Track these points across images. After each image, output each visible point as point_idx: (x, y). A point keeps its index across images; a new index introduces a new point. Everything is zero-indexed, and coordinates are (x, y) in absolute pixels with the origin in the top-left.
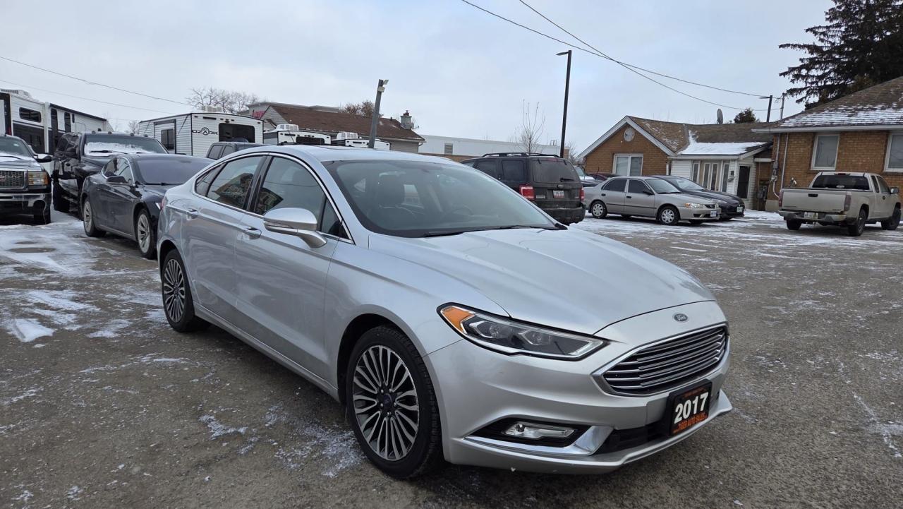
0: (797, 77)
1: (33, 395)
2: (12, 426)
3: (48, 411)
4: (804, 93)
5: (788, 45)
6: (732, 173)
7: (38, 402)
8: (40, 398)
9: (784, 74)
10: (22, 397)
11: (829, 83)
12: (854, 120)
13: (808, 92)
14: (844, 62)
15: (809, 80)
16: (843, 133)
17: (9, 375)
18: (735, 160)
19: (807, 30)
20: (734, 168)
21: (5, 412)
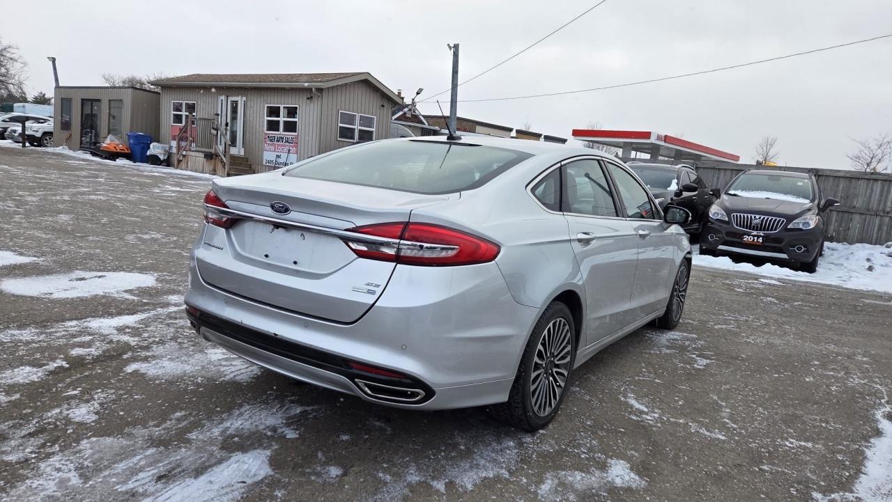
1: (792, 440)
2: (824, 425)
3: (790, 420)
7: (792, 431)
8: (788, 433)
10: (803, 443)
17: (799, 483)
21: (824, 439)
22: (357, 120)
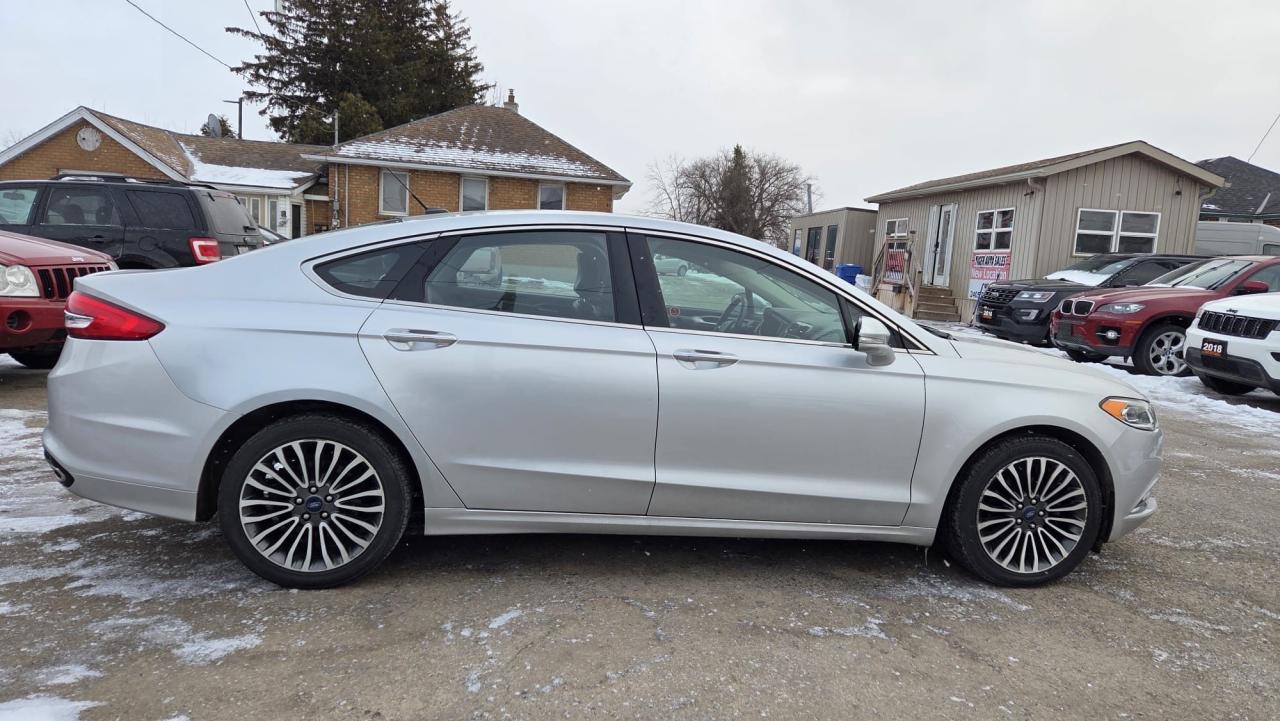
0: (257, 77)
4: (266, 101)
5: (238, 30)
6: (284, 214)
9: (238, 70)
11: (298, 93)
12: (423, 157)
13: (271, 100)
14: (313, 69)
15: (273, 85)
16: (413, 171)
18: (285, 196)
19: (262, 14)
20: (285, 206)
22: (1118, 222)
